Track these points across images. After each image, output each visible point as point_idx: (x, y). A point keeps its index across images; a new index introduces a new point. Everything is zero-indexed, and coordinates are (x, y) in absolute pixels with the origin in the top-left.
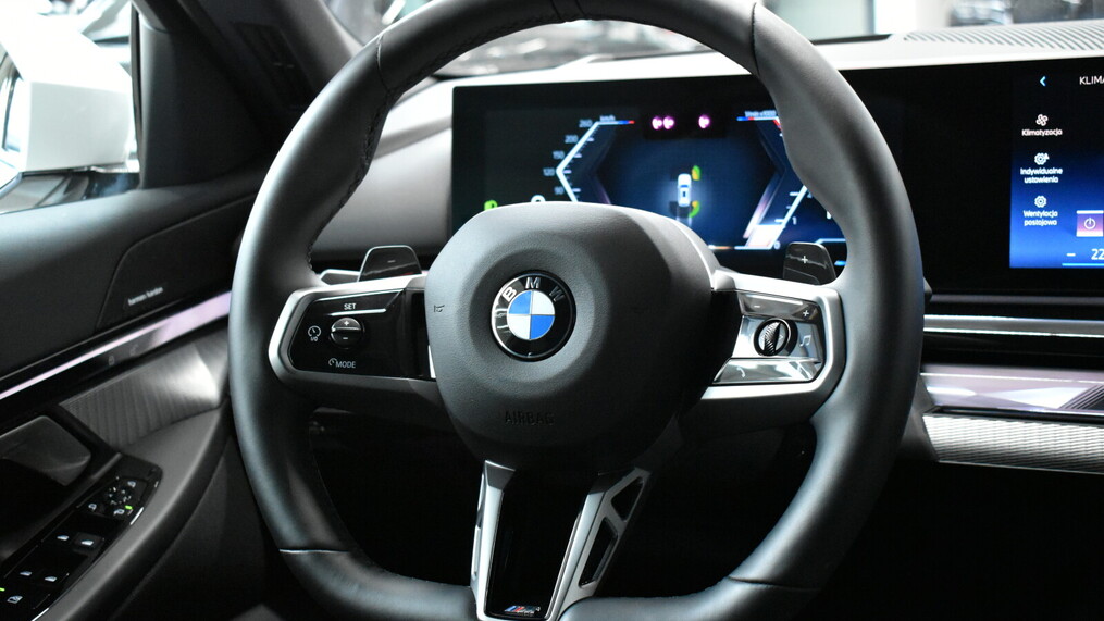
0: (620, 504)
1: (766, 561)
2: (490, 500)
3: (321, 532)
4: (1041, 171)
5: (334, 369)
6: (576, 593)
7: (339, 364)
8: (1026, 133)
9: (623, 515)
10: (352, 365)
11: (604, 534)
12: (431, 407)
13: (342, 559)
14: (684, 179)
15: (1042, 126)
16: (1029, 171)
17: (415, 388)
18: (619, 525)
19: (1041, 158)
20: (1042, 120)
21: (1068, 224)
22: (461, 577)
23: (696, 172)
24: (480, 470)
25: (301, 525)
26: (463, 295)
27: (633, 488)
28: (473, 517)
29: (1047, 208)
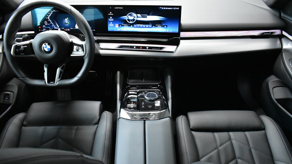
0: (62, 68)
1: (80, 75)
2: (46, 69)
3: (24, 75)
4: (111, 19)
5: (21, 55)
6: (58, 80)
7: (22, 54)
8: (109, 14)
9: (63, 70)
10: (24, 54)
11: (61, 72)
12: (35, 58)
13: (27, 78)
14: (66, 19)
15: (111, 14)
16: (110, 19)
17: (33, 56)
18: (62, 71)
19: (111, 18)
20: (111, 13)
21: (114, 26)
22: (43, 79)
23: (68, 18)
24: (44, 65)
25: (21, 75)
26: (38, 46)
27: (64, 66)
28: (44, 71)
29: (112, 24)
